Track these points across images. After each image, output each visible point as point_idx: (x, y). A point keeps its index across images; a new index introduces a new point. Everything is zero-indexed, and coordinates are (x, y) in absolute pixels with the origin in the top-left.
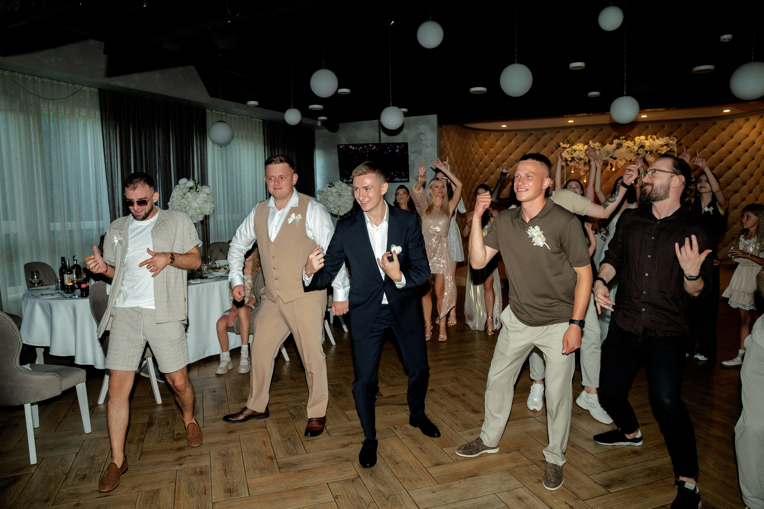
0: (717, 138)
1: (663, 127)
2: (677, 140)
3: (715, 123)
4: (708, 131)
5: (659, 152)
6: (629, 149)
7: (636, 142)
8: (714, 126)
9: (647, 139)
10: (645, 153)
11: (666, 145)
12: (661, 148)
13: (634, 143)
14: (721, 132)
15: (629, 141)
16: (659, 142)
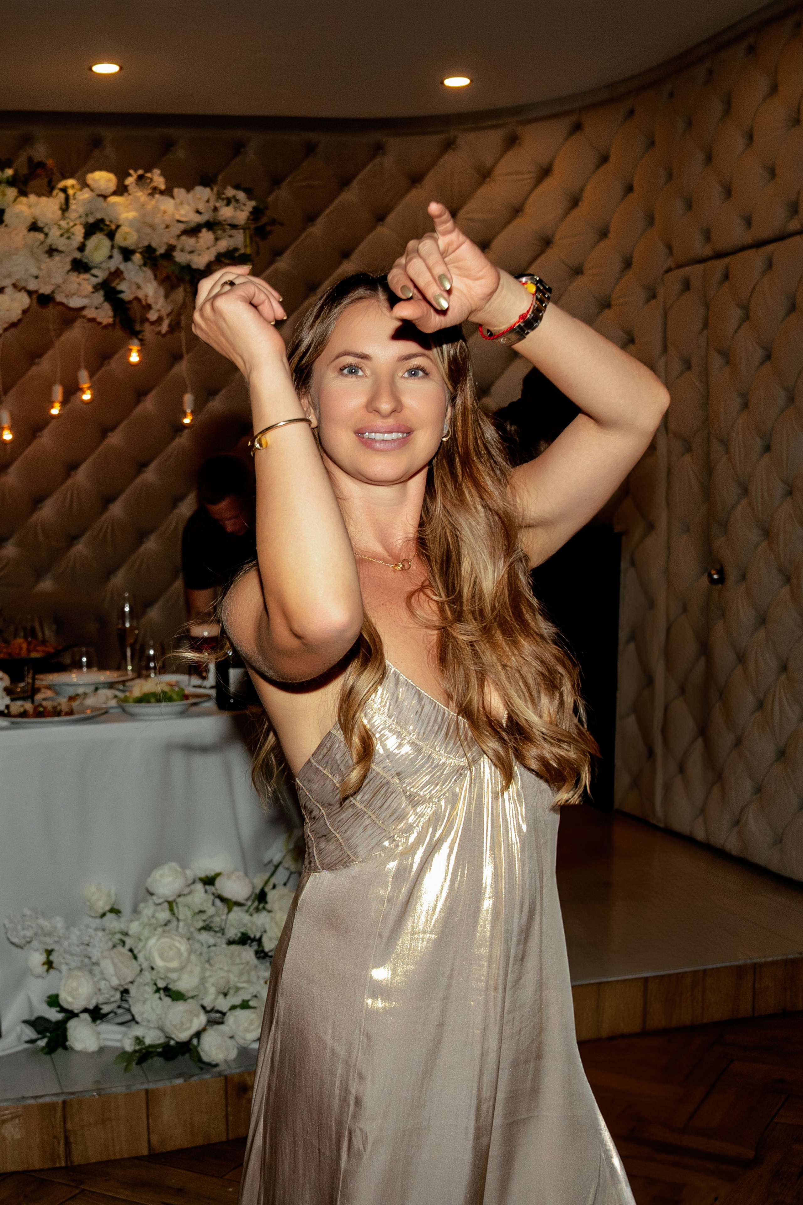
0: (391, 218)
1: (168, 145)
2: (253, 203)
3: (379, 149)
4: (355, 184)
5: (180, 257)
6: (33, 234)
7: (73, 206)
8: (377, 160)
9: (121, 190)
10: (118, 257)
11: (211, 225)
12: (189, 242)
13: (65, 208)
14: (407, 191)
15: (33, 198)
16: (177, 208)
